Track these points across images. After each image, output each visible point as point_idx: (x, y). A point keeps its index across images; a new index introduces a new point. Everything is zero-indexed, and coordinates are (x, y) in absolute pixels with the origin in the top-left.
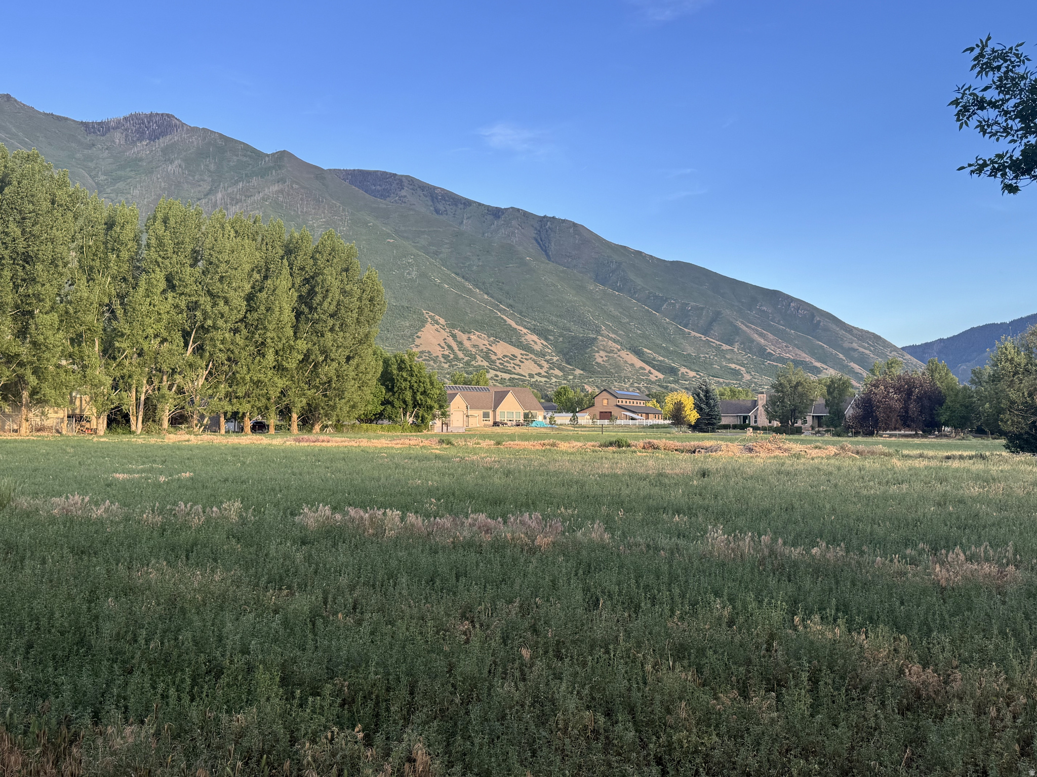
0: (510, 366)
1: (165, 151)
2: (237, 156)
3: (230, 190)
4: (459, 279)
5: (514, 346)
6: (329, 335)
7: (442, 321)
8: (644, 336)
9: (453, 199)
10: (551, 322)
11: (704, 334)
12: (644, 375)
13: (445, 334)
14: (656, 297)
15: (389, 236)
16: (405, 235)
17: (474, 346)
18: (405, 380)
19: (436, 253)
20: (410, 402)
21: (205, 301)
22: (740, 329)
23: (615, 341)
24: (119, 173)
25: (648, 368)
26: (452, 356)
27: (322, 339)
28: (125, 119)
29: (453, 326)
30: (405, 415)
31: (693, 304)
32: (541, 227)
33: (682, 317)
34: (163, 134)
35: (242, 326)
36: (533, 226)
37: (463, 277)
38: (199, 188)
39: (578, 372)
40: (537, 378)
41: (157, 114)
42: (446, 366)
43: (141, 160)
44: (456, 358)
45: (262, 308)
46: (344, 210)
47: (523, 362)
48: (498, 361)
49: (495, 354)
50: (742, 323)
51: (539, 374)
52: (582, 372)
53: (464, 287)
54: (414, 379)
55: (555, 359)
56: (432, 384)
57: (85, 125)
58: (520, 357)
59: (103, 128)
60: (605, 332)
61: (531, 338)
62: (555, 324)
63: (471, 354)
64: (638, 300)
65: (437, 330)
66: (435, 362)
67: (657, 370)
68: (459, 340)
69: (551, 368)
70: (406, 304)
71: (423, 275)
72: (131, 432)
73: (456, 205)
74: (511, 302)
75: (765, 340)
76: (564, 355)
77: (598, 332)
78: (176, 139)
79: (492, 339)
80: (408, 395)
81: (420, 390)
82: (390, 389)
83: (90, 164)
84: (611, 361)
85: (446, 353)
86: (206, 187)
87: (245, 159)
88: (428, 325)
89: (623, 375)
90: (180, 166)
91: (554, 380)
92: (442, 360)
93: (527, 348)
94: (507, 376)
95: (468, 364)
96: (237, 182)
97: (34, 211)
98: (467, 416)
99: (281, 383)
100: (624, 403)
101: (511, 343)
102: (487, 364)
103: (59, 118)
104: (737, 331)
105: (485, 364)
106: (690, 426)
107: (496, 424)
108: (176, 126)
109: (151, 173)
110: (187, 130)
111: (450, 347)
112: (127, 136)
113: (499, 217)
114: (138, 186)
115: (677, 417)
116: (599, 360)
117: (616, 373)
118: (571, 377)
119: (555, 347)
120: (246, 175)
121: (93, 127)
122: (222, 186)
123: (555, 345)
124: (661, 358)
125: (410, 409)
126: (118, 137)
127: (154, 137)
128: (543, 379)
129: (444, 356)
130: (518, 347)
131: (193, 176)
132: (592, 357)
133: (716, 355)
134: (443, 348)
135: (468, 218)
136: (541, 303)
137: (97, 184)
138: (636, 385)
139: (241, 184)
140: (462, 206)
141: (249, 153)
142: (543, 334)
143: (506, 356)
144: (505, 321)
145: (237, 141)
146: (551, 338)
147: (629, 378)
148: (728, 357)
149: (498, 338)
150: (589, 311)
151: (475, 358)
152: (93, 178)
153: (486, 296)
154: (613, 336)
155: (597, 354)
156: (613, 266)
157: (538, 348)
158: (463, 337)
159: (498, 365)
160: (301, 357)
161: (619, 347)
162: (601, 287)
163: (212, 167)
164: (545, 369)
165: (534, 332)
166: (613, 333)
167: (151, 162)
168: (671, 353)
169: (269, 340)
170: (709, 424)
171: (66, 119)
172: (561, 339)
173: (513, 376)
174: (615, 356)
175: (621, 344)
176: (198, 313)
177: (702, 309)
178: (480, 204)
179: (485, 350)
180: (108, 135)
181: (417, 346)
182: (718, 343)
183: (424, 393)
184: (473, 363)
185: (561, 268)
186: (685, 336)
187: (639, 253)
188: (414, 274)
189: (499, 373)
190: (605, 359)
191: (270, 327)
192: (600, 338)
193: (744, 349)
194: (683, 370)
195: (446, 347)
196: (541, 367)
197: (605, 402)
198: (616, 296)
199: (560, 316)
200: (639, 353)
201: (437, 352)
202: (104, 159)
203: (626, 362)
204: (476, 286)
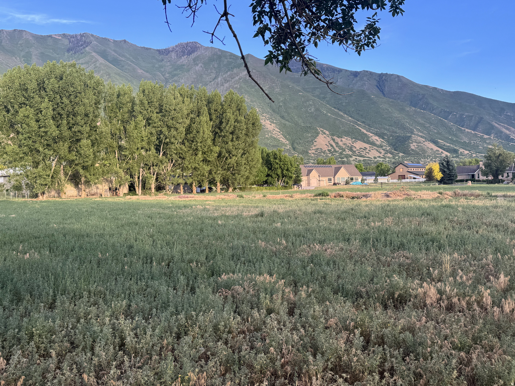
0: (363, 154)
1: (194, 60)
2: (227, 59)
3: (224, 76)
4: (336, 110)
5: (366, 143)
6: (230, 143)
7: (327, 132)
8: (439, 133)
9: (333, 69)
10: (386, 129)
11: (474, 130)
12: (438, 154)
13: (329, 139)
14: (445, 112)
15: (300, 91)
16: (308, 90)
17: (344, 144)
18: (277, 164)
19: (324, 98)
20: (281, 175)
21: (165, 129)
22: (494, 126)
23: (422, 137)
24: (175, 72)
25: (441, 150)
26: (333, 150)
27: (226, 145)
28: (176, 46)
29: (333, 135)
30: (278, 181)
31: (466, 114)
32: (380, 79)
33: (461, 122)
34: (193, 52)
35: (186, 141)
36: (375, 79)
37: (338, 109)
38: (210, 77)
39: (401, 154)
40: (378, 159)
41: (190, 42)
42: (330, 155)
43: (184, 65)
44: (335, 151)
45: (195, 131)
46: (277, 80)
47: (370, 151)
48: (357, 151)
49: (355, 148)
50: (496, 123)
51: (379, 157)
52: (403, 154)
53: (339, 114)
54: (282, 163)
55: (388, 148)
56: (291, 165)
57: (159, 51)
58: (368, 148)
59: (166, 52)
60: (416, 133)
61: (375, 138)
62: (388, 130)
63: (343, 149)
64: (435, 114)
65: (325, 137)
66: (324, 153)
67: (446, 151)
68: (336, 141)
69: (386, 153)
70: (309, 125)
71: (317, 110)
72: (136, 195)
73: (334, 72)
74: (364, 120)
75: (509, 131)
76: (393, 146)
77: (412, 133)
78: (199, 53)
79: (353, 140)
80: (279, 171)
81: (285, 169)
82: (270, 169)
83: (162, 69)
84: (420, 148)
85: (330, 148)
86: (213, 76)
87: (230, 60)
88: (320, 135)
89: (426, 155)
90: (201, 66)
91: (387, 159)
92: (328, 152)
93: (373, 144)
94: (362, 159)
95: (341, 153)
96: (227, 72)
97: (74, 91)
98: (319, 181)
99: (207, 168)
100: (412, 170)
101: (364, 142)
102: (351, 153)
103: (147, 49)
104: (493, 127)
105: (350, 153)
106: (438, 181)
107: (335, 184)
108: (199, 47)
109: (189, 71)
110: (204, 49)
111: (331, 145)
112: (177, 54)
113: (357, 76)
114: (183, 78)
115: (430, 177)
116: (413, 147)
117: (423, 154)
118: (397, 157)
119: (388, 142)
120: (231, 68)
121: (162, 52)
122: (220, 74)
123: (388, 141)
124: (448, 145)
125: (281, 178)
126: (173, 55)
127: (189, 53)
128: (382, 159)
129: (329, 150)
130: (368, 143)
131: (207, 71)
132: (409, 146)
133: (480, 141)
134: (328, 146)
135: (340, 78)
136: (380, 120)
137: (165, 78)
138: (434, 160)
139: (229, 73)
140: (337, 72)
141: (232, 57)
142: (381, 136)
143: (361, 148)
144: (361, 130)
145: (226, 52)
146: (386, 137)
147: (430, 156)
148: (488, 142)
149: (357, 139)
150: (407, 122)
151: (345, 150)
152: (163, 76)
153: (350, 118)
154: (421, 134)
155: (411, 145)
156: (421, 97)
157: (378, 143)
158: (338, 140)
159: (357, 153)
160: (216, 155)
161: (424, 140)
162: (414, 109)
163: (216, 66)
164: (383, 154)
165: (377, 135)
166: (421, 133)
167: (188, 66)
168: (454, 141)
169: (199, 147)
170: (449, 180)
171: (150, 49)
172: (391, 138)
173: (365, 158)
174: (422, 145)
175: (425, 138)
176: (162, 136)
177: (472, 116)
178: (346, 71)
179: (350, 146)
180: (169, 55)
181: (315, 146)
182: (481, 134)
183: (287, 170)
184: (344, 153)
185: (391, 100)
186: (463, 132)
187: (435, 88)
188: (313, 110)
189: (357, 157)
190: (416, 147)
191: (199, 141)
192: (413, 136)
193: (497, 137)
194: (461, 150)
195: (330, 146)
196: (380, 153)
197: (401, 170)
198: (422, 112)
199: (391, 126)
200: (435, 143)
201: (325, 148)
202: (168, 66)
203: (428, 148)
204: (345, 113)
